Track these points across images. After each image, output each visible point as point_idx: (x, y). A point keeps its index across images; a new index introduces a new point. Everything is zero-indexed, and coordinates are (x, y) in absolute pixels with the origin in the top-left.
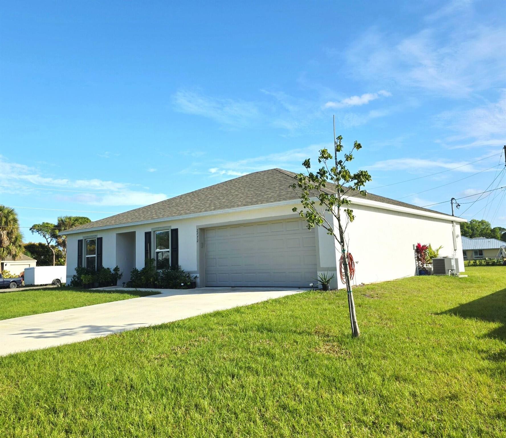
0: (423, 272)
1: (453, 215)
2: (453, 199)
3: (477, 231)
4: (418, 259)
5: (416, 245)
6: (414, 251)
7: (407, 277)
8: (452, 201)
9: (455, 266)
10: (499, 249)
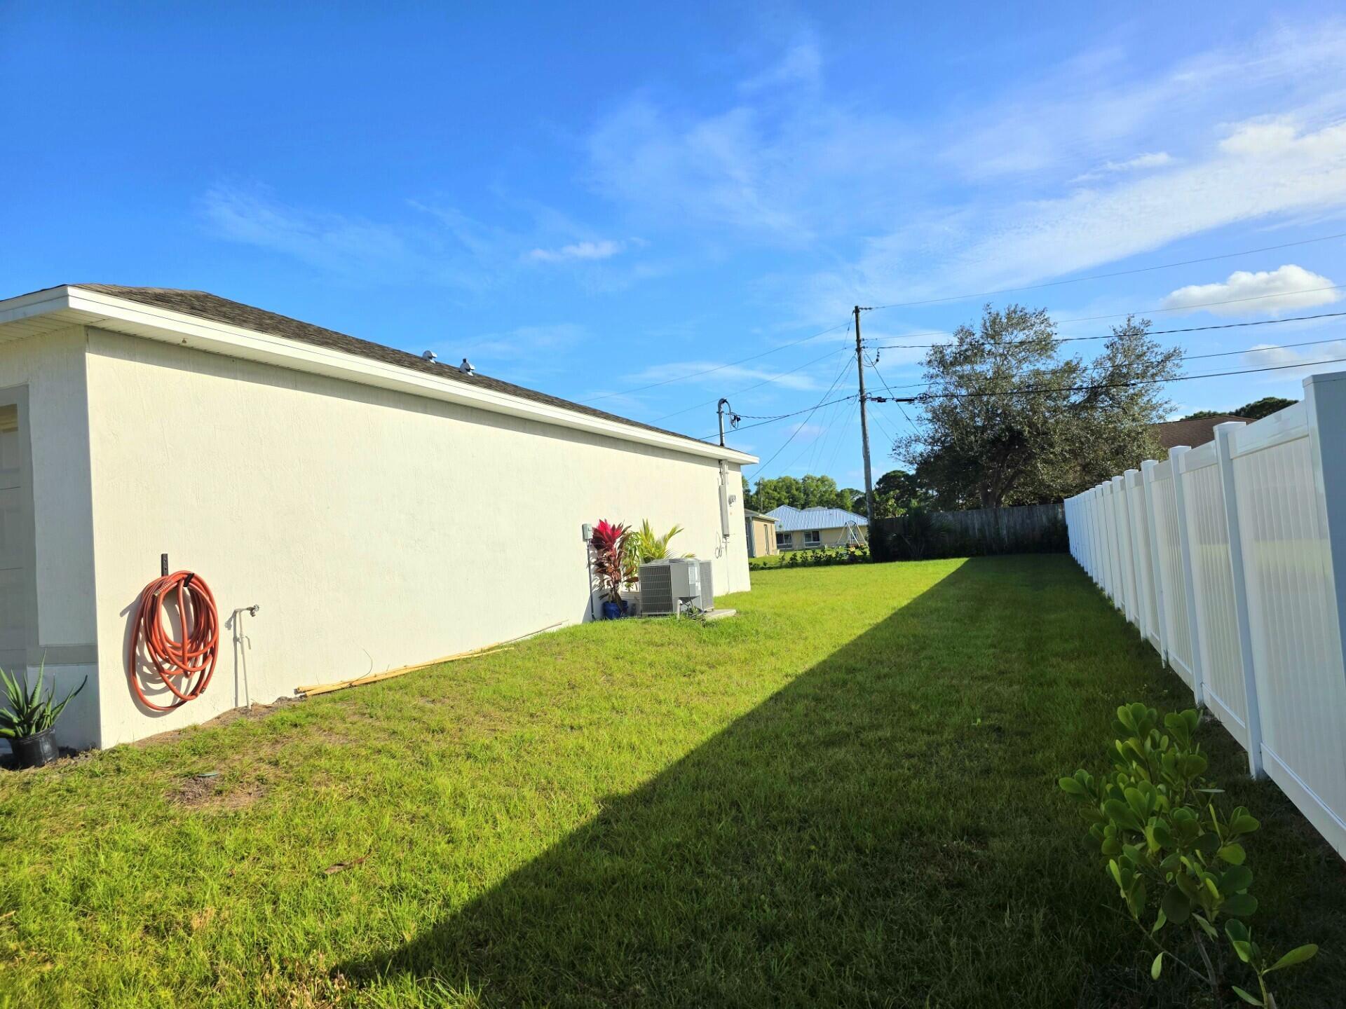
0: (612, 608)
1: (722, 445)
2: (724, 401)
3: (815, 496)
4: (601, 569)
5: (596, 525)
6: (585, 545)
7: (554, 629)
8: (720, 407)
9: (698, 585)
10: (841, 528)
